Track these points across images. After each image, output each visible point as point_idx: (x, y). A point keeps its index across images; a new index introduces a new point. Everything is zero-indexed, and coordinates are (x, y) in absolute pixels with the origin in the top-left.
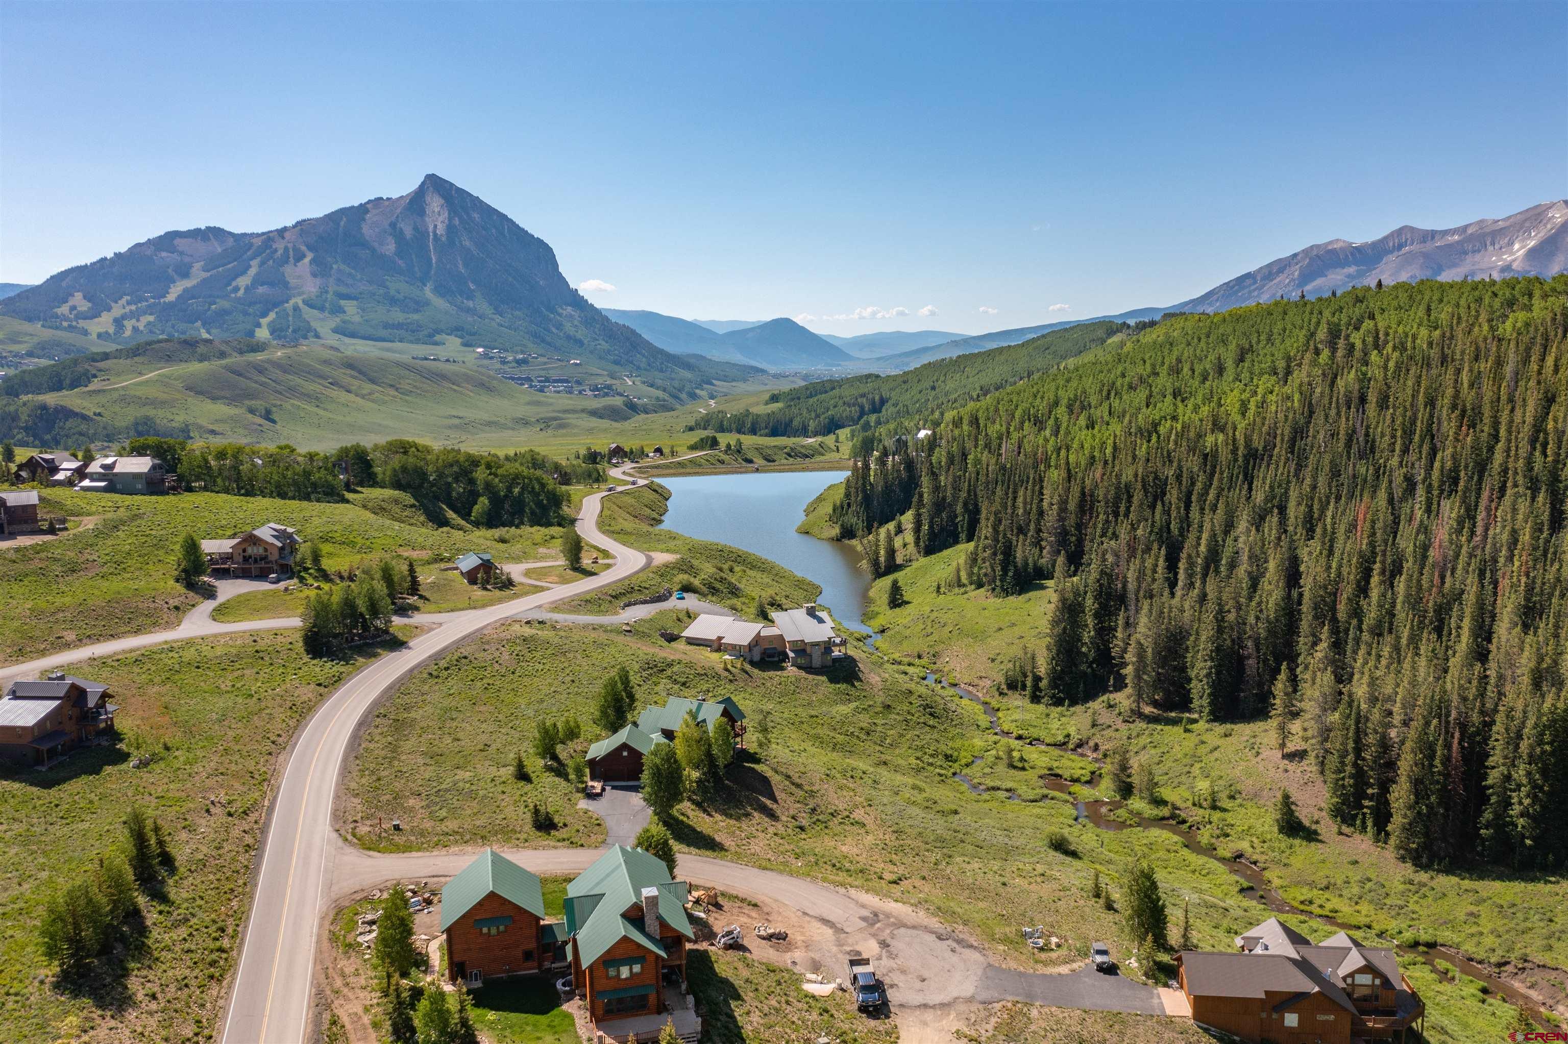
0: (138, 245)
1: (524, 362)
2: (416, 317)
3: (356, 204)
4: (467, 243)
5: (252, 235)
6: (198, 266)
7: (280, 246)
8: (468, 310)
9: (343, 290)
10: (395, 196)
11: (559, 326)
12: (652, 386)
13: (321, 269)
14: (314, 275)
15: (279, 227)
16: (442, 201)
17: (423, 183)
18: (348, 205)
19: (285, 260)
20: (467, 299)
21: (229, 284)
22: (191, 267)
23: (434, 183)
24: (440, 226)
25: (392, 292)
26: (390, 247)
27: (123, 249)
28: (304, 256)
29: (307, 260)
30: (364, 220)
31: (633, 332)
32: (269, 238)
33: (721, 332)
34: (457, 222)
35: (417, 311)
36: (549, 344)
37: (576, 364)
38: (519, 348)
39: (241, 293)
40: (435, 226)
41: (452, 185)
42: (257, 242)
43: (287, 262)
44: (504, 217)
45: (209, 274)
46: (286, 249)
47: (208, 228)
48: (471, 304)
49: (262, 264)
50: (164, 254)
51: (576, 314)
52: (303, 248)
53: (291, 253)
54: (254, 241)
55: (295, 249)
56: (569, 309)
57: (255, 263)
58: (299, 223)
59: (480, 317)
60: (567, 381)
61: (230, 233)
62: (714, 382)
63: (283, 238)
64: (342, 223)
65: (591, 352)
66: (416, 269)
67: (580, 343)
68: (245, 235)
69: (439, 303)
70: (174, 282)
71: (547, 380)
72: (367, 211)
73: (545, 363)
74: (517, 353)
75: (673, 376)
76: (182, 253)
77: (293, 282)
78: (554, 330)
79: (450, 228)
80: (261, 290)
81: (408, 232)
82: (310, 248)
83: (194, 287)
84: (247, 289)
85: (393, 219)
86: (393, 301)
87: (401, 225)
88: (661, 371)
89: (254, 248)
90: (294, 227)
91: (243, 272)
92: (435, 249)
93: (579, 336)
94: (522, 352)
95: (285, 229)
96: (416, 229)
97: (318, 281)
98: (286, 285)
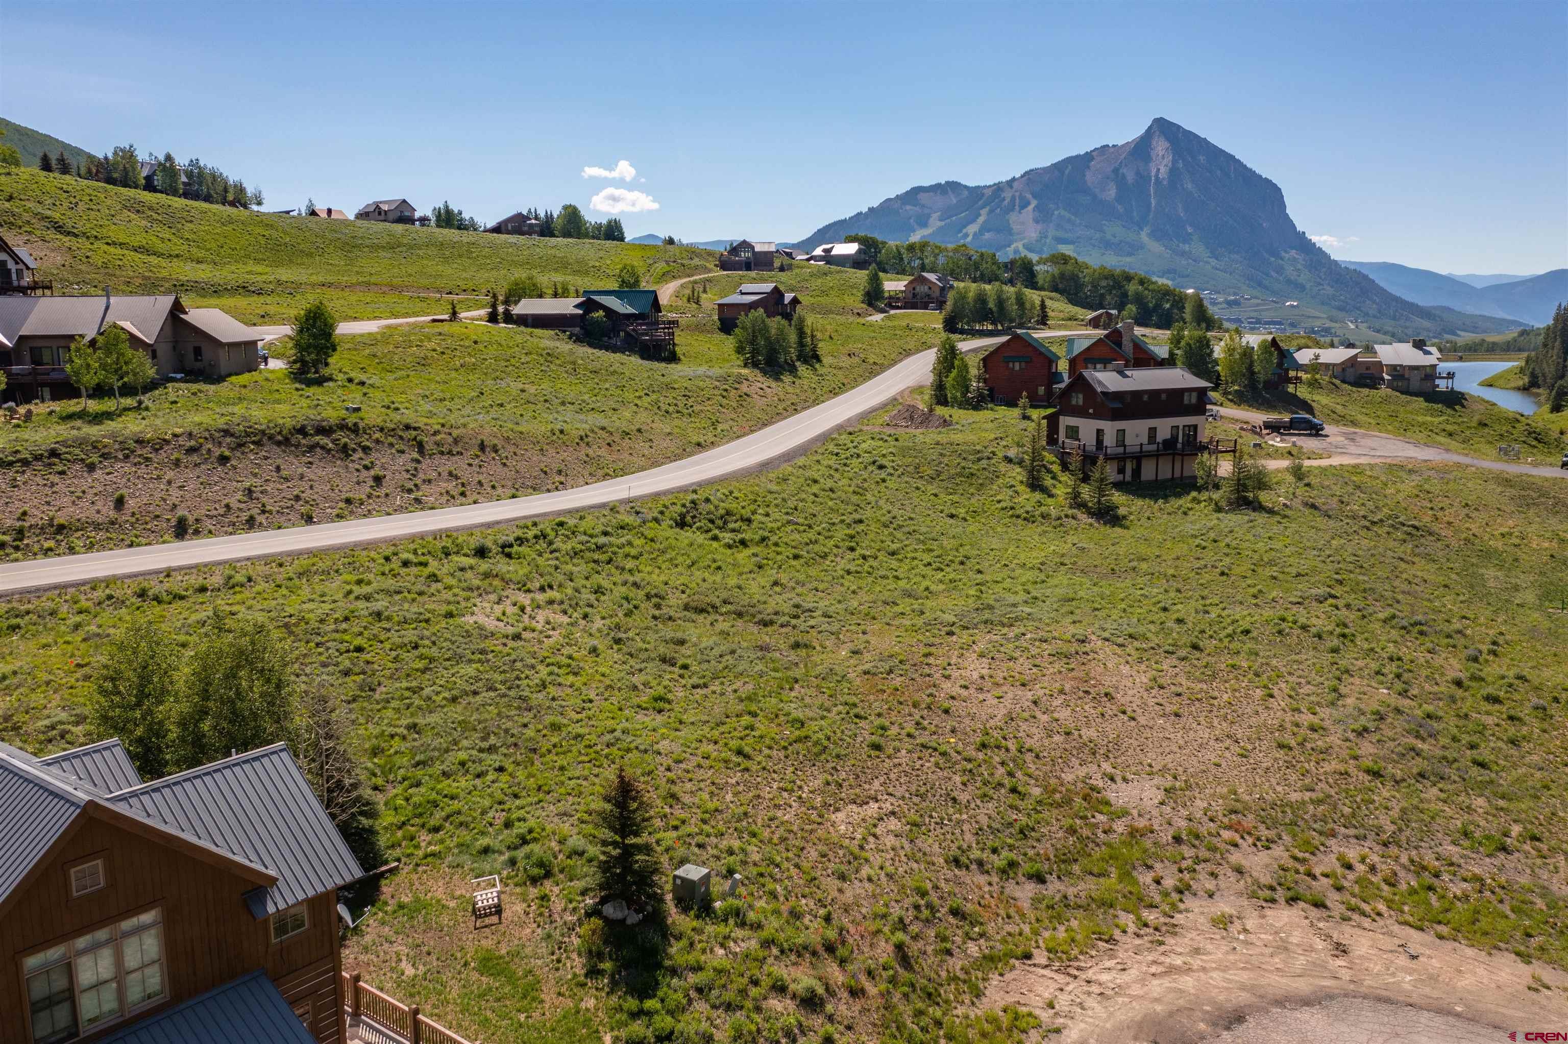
0: (889, 200)
1: (1236, 303)
2: (1128, 259)
3: (1082, 153)
4: (1189, 186)
5: (985, 187)
6: (935, 216)
7: (1007, 195)
8: (1183, 254)
9: (1060, 234)
10: (1120, 142)
11: (1280, 270)
12: (1378, 331)
13: (1043, 215)
14: (1037, 221)
15: (1009, 178)
16: (1167, 144)
17: (1150, 128)
18: (1074, 154)
19: (1011, 208)
20: (1184, 242)
21: (960, 231)
22: (929, 216)
23: (1162, 127)
24: (1163, 170)
25: (1108, 236)
26: (1111, 192)
27: (875, 204)
28: (1029, 203)
29: (1031, 208)
30: (1088, 167)
31: (1365, 277)
32: (998, 188)
33: (1479, 285)
34: (1180, 165)
35: (1130, 254)
36: (1266, 288)
37: (1292, 306)
38: (1232, 290)
39: (969, 239)
40: (1158, 170)
41: (1179, 127)
42: (988, 192)
43: (1013, 209)
44: (1232, 157)
45: (943, 223)
46: (1013, 198)
47: (947, 183)
48: (1187, 247)
49: (991, 211)
50: (908, 207)
51: (1300, 257)
52: (1029, 196)
53: (1017, 201)
54: (985, 191)
55: (1022, 197)
56: (1293, 253)
57: (984, 212)
58: (1026, 173)
59: (1195, 261)
60: (1280, 323)
61: (966, 187)
62: (1459, 332)
63: (1011, 187)
64: (1067, 172)
65: (1313, 297)
66: (1135, 214)
67: (1302, 288)
68: (978, 187)
69: (1156, 247)
70: (914, 231)
71: (1258, 321)
72: (1092, 159)
73: (1258, 305)
74: (1229, 295)
75: (1408, 324)
76: (923, 206)
77: (1016, 228)
78: (1273, 273)
79: (1173, 171)
80: (987, 235)
81: (1130, 177)
82: (1035, 196)
83: (930, 235)
84: (975, 234)
85: (1116, 165)
86: (1107, 245)
87: (1124, 170)
88: (1394, 318)
89: (984, 198)
90: (1022, 176)
91: (973, 221)
92: (1155, 193)
93: (1302, 279)
94: (1235, 294)
95: (1014, 179)
96: (1138, 173)
97: (1039, 227)
98: (1010, 231)
